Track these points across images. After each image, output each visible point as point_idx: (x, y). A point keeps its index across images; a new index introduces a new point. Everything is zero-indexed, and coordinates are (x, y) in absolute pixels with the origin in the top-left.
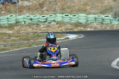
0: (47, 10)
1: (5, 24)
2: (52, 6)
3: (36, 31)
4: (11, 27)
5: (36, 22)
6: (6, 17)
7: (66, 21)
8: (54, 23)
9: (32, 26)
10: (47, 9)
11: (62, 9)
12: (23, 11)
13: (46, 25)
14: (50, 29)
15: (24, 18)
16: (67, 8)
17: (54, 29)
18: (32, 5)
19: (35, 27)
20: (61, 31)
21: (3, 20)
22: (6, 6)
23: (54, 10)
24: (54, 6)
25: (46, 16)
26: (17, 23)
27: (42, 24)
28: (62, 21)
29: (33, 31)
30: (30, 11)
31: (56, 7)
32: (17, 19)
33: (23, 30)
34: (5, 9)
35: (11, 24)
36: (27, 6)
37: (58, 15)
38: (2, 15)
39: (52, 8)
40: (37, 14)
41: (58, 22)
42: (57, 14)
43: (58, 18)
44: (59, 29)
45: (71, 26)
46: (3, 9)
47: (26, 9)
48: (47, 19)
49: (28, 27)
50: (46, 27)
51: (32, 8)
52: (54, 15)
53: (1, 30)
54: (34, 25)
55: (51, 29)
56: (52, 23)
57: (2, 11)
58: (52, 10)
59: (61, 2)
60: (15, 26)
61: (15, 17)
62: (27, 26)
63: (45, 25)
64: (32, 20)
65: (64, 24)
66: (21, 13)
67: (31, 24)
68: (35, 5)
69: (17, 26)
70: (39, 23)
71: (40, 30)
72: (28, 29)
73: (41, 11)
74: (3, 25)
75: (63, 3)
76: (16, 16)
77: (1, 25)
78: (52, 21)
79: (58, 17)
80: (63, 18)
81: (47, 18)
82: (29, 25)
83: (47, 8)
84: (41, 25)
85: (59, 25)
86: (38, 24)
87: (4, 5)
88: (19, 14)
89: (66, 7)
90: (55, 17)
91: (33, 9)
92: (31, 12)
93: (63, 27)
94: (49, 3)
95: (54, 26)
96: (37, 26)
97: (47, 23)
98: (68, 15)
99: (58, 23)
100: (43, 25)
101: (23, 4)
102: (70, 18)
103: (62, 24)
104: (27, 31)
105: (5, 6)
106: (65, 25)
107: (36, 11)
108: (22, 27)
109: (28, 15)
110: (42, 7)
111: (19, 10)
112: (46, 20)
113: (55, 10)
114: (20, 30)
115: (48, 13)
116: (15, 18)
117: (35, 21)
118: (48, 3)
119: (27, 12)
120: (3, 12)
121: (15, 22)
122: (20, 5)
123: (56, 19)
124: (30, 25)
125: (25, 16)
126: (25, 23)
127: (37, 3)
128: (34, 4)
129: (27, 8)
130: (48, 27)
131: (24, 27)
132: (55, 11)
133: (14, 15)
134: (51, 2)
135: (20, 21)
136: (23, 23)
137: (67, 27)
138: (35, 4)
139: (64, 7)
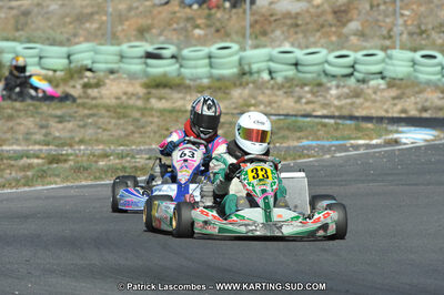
0: (362, 35)
1: (200, 78)
2: (380, 18)
3: (308, 108)
4: (220, 89)
5: (314, 75)
6: (205, 50)
7: (423, 77)
8: (381, 81)
9: (297, 89)
10: (360, 28)
11: (418, 31)
12: (273, 31)
13: (349, 87)
14: (362, 104)
15: (271, 59)
16: (433, 29)
17: (378, 104)
18: (308, 11)
19: (309, 96)
20: (403, 115)
21: (192, 63)
22: (213, 11)
23: (385, 32)
24: (388, 20)
25: (353, 56)
26: (244, 74)
27: (334, 83)
28: (409, 75)
29: (298, 106)
30: (296, 33)
31: (395, 25)
32: (243, 62)
33: (261, 103)
34: (209, 23)
35: (220, 79)
36: (288, 15)
37: (396, 53)
38: (194, 42)
39: (380, 27)
40: (322, 46)
41: (394, 79)
42: (395, 48)
43: (393, 65)
44: (395, 105)
45: (441, 96)
46: (199, 21)
47: (285, 24)
48: (353, 67)
49: (280, 93)
50: (348, 94)
51: (307, 24)
52: (381, 55)
53: (183, 99)
54: (306, 85)
55: (367, 104)
56: (373, 83)
57: (198, 27)
58: (378, 33)
59: (414, 7)
60: (235, 85)
61: (236, 53)
62: (281, 87)
63: (344, 87)
64: (300, 68)
65: (417, 89)
66: (263, 39)
67: (295, 83)
68: (319, 10)
69: (241, 85)
70: (324, 80)
71: (325, 106)
72: (280, 98)
73: (340, 36)
74: (191, 80)
75: (422, 9)
76: (243, 49)
77: (183, 78)
78: (372, 76)
79: (395, 62)
80: (413, 66)
81: (355, 63)
82: (288, 85)
83: (362, 25)
84: (329, 89)
85: (399, 92)
86: (320, 85)
87: (205, 6)
88: (255, 42)
89: (430, 26)
90: (383, 61)
91: (310, 26)
92: (300, 36)
93: (413, 98)
94: (372, 7)
95: (379, 93)
96: (315, 89)
97: (352, 81)
98: (434, 57)
99: (392, 83)
100: (338, 87)
101: (273, 6)
102: (439, 68)
103: (407, 87)
104: (274, 105)
105: (206, 11)
106: (421, 92)
107: (318, 34)
108: (259, 92)
109: (287, 47)
110: (344, 20)
111: (258, 26)
112: (349, 71)
113: (392, 33)
114: (253, 102)
115: (365, 44)
116: (236, 58)
117: (310, 73)
118: (368, 7)
119: (286, 39)
120: (197, 32)
121: (235, 70)
122: (264, 10)
123: (388, 67)
124: (289, 87)
125: (275, 52)
126: (272, 78)
127: (326, 6)
128: (313, 6)
129: (289, 22)
130: (357, 94)
131: (267, 92)
132: (390, 37)
133: (235, 47)
134: (378, 5)
135: (255, 67)
136: (266, 76)
137: (426, 100)
138: (318, 6)
139: (426, 24)
